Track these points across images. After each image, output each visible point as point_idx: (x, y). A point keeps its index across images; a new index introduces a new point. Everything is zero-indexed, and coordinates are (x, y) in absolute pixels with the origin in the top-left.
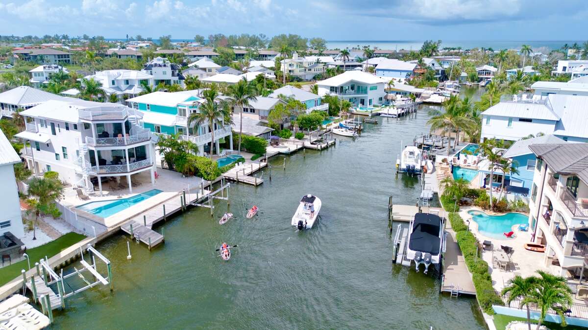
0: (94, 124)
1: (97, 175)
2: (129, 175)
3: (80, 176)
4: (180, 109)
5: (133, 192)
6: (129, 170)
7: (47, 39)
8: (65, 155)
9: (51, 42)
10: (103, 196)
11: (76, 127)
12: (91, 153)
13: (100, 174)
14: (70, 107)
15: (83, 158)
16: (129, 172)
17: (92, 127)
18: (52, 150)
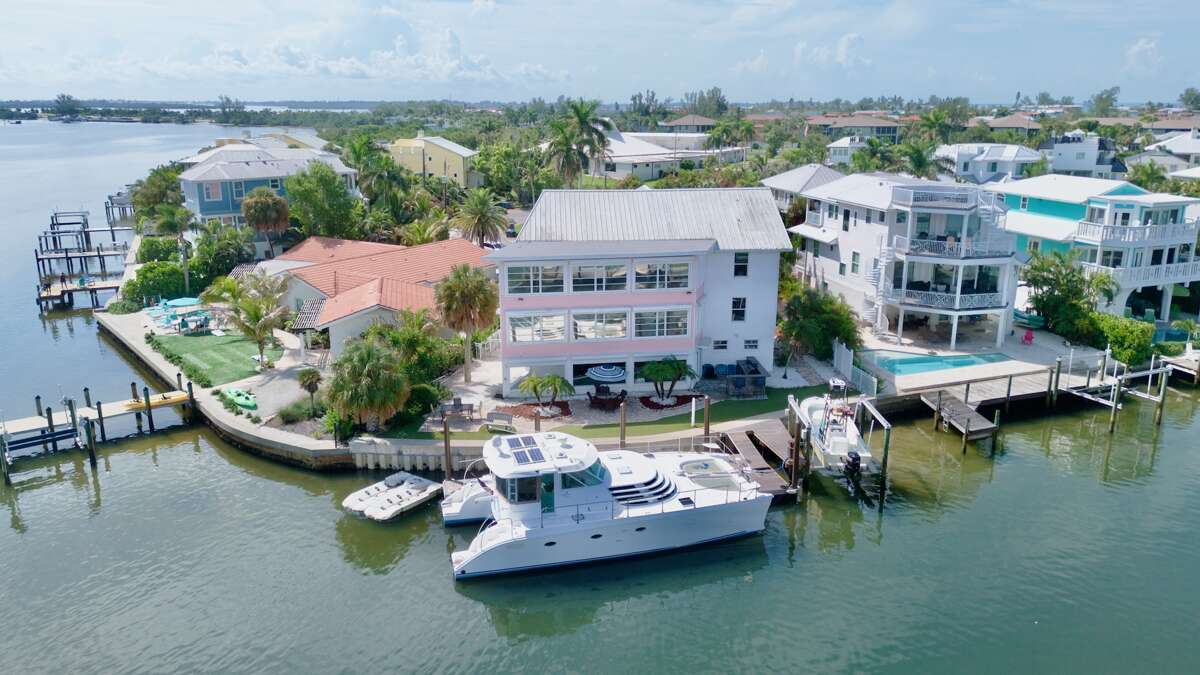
0: (914, 213)
1: (899, 306)
2: (955, 315)
3: (872, 304)
4: (1093, 210)
5: (957, 350)
6: (956, 308)
7: (866, 105)
8: (854, 268)
9: (871, 108)
10: (902, 344)
11: (882, 217)
12: (899, 266)
13: (905, 304)
14: (881, 184)
15: (883, 272)
16: (957, 310)
17: (910, 218)
18: (837, 257)
